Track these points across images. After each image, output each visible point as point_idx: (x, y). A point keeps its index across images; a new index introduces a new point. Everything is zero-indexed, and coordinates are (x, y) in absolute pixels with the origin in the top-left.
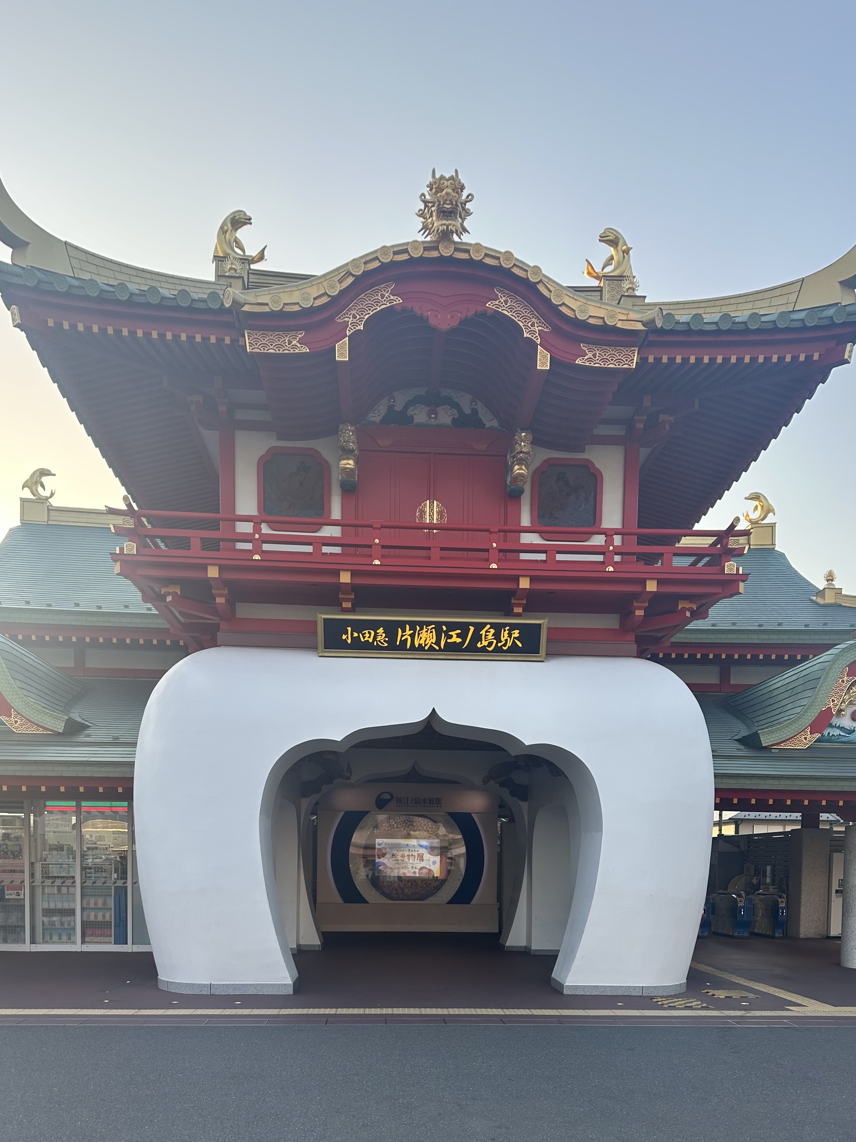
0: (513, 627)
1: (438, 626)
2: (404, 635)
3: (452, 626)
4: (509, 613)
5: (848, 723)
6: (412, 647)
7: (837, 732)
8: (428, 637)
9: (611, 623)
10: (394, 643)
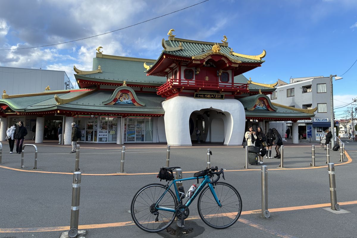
0: (220, 95)
1: (210, 95)
2: (206, 96)
3: (212, 95)
4: (219, 93)
5: (258, 106)
6: (207, 97)
7: (257, 108)
8: (209, 96)
9: (231, 94)
10: (204, 97)
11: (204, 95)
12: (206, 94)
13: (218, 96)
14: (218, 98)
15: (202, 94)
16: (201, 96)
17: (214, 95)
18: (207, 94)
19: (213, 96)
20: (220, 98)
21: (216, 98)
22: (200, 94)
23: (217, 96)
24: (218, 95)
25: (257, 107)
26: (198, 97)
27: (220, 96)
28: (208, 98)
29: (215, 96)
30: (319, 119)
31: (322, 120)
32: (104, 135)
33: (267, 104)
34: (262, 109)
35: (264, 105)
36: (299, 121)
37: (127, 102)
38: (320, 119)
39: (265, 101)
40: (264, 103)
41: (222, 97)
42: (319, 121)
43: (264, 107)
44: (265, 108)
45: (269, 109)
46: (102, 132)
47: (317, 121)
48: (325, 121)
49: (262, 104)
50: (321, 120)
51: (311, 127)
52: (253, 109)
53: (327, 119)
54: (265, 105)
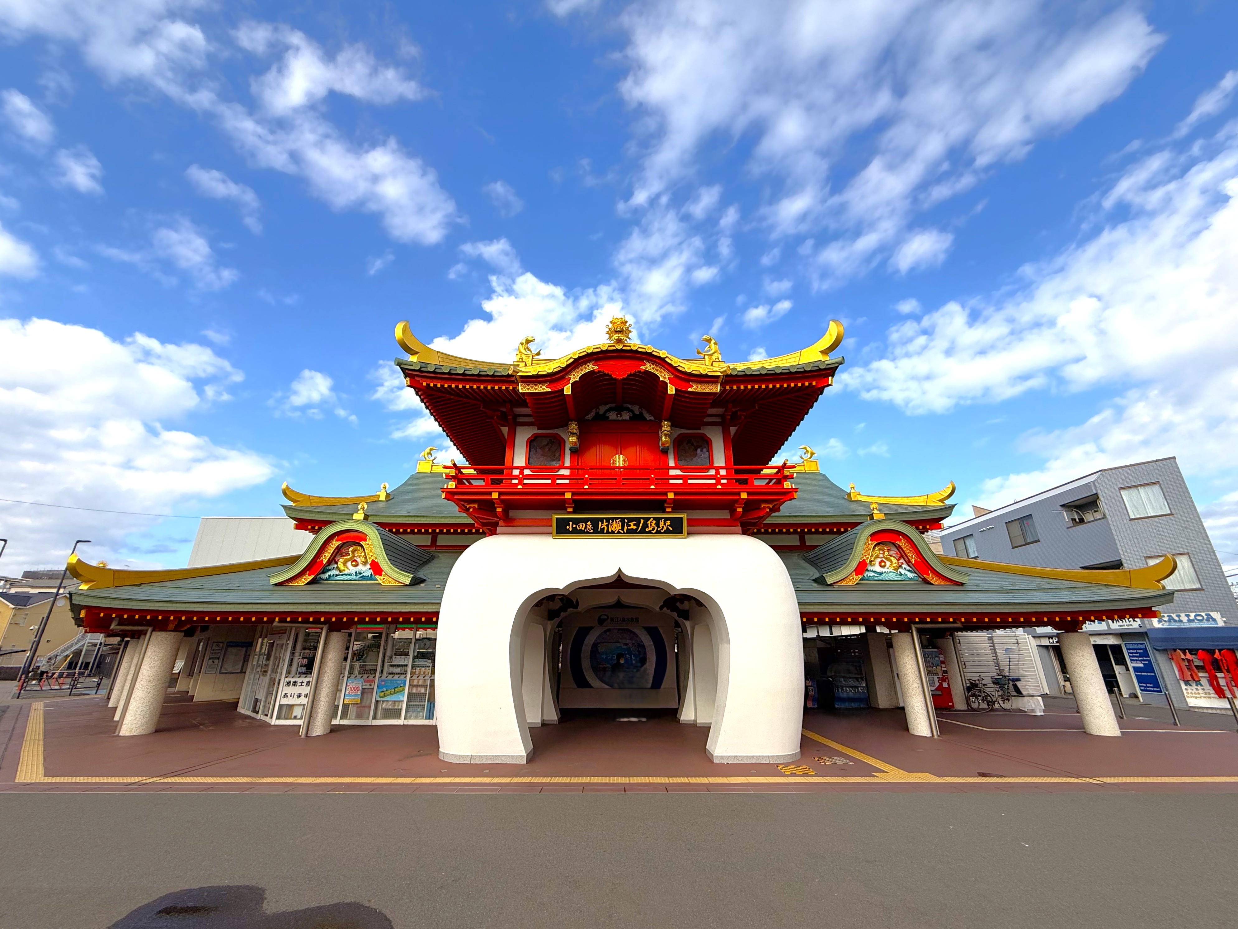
0: (666, 519)
1: (623, 520)
2: (603, 525)
3: (631, 520)
4: (664, 512)
5: (877, 568)
6: (608, 532)
7: (872, 574)
8: (616, 526)
9: (725, 515)
10: (597, 531)
11: (595, 522)
12: (602, 520)
13: (657, 524)
14: (658, 532)
15: (585, 521)
16: (582, 527)
17: (638, 520)
18: (608, 520)
19: (637, 525)
20: (667, 532)
21: (650, 532)
22: (577, 521)
23: (652, 524)
24: (658, 520)
25: (875, 572)
26: (567, 532)
27: (668, 523)
28: (613, 532)
29: (645, 525)
30: (1174, 616)
31: (1189, 621)
32: (299, 695)
33: (913, 558)
34: (898, 578)
35: (902, 561)
36: (1088, 627)
37: (360, 573)
38: (1179, 616)
39: (902, 543)
40: (902, 555)
41: (676, 529)
42: (1174, 626)
43: (903, 571)
44: (910, 575)
45: (930, 577)
46: (295, 684)
47: (1166, 625)
48: (1205, 625)
49: (894, 560)
50: (1184, 619)
51: (1145, 650)
52: (857, 578)
53: (1216, 615)
54: (908, 562)
